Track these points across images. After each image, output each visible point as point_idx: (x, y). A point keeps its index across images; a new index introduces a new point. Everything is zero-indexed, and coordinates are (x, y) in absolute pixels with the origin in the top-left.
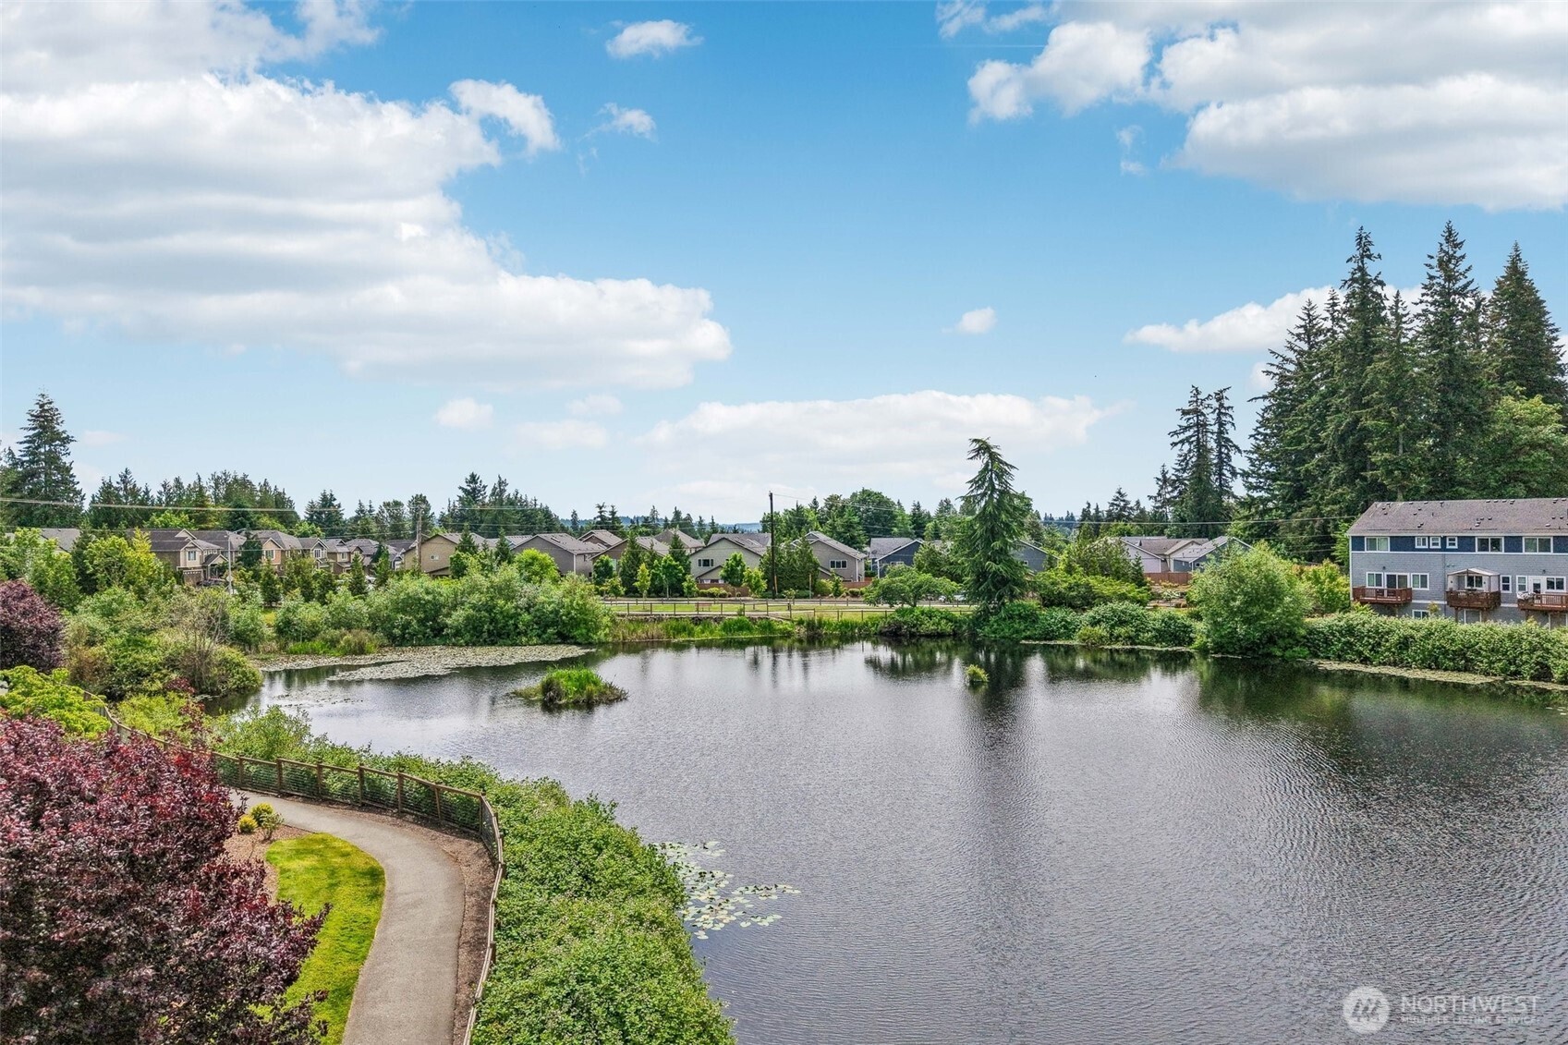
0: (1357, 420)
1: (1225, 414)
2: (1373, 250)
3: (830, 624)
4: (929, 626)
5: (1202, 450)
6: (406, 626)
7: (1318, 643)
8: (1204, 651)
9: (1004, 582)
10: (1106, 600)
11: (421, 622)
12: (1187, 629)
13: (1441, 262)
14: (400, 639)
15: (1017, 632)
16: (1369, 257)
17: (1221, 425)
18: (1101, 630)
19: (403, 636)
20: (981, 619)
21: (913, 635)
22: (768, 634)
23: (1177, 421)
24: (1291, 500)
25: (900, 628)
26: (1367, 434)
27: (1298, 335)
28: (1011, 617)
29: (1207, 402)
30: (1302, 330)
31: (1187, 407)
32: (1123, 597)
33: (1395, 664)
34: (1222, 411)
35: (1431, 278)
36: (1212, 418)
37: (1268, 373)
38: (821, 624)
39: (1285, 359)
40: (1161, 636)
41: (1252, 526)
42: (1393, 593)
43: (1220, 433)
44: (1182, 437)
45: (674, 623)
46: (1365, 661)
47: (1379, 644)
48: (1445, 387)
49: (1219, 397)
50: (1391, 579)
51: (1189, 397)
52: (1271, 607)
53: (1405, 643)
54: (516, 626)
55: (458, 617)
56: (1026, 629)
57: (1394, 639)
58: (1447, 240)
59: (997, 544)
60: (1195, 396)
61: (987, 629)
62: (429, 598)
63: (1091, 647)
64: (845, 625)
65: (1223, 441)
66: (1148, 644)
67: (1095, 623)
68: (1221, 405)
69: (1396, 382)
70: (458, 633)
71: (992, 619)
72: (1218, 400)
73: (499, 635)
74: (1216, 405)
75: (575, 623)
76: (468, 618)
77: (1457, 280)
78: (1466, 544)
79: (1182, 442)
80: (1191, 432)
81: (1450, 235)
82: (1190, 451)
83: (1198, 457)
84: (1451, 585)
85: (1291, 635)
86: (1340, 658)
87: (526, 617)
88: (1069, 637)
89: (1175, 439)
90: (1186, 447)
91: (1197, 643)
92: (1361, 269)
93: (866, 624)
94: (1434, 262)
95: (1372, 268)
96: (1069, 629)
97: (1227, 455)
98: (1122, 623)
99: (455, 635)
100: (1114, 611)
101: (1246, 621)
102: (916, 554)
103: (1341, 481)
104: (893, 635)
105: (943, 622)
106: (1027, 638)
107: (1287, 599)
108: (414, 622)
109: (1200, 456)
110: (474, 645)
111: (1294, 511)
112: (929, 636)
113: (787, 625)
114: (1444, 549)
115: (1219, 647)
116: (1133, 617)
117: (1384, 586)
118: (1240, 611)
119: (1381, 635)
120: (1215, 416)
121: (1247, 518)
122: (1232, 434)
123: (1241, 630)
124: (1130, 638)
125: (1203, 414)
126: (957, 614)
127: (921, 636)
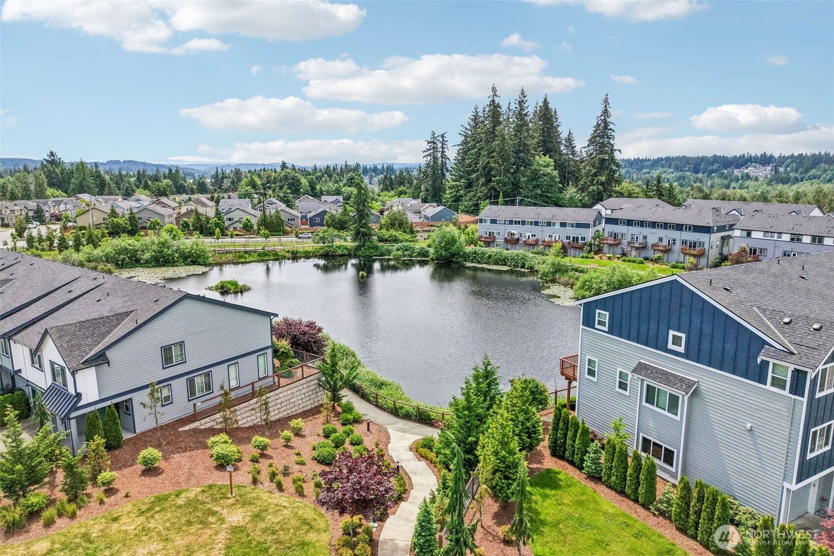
0: (489, 162)
1: (445, 144)
2: (498, 94)
3: (300, 252)
4: (339, 252)
5: (435, 158)
6: (123, 260)
7: (466, 257)
8: (433, 260)
9: (366, 235)
10: (401, 241)
11: (129, 258)
12: (427, 252)
13: (519, 102)
14: (121, 265)
15: (371, 253)
16: (496, 96)
17: (443, 148)
18: (400, 253)
19: (123, 265)
20: (358, 248)
21: (333, 255)
22: (276, 257)
23: (426, 146)
24: (467, 188)
25: (328, 253)
26: (491, 169)
27: (472, 119)
28: (369, 248)
29: (438, 138)
30: (473, 117)
31: (429, 140)
32: (407, 241)
33: (486, 263)
34: (443, 143)
35: (516, 108)
36: (439, 145)
37: (460, 134)
38: (297, 252)
39: (467, 129)
40: (419, 255)
41: (453, 197)
42: (490, 238)
43: (443, 152)
44: (428, 153)
45: (238, 254)
46: (479, 262)
47: (483, 257)
48: (517, 152)
49: (443, 136)
50: (490, 233)
51: (430, 135)
52: (453, 246)
53: (490, 257)
54: (173, 259)
55: (147, 256)
56: (374, 252)
57: (487, 255)
58: (522, 94)
59: (364, 221)
60: (433, 135)
61: (360, 252)
62: (131, 248)
63: (397, 259)
64: (307, 252)
65: (443, 156)
66: (415, 257)
67: (398, 250)
68: (443, 140)
69: (501, 150)
70: (147, 262)
71: (362, 249)
72: (442, 137)
73: (166, 262)
74: (441, 140)
75: (199, 256)
76: (152, 256)
77: (524, 110)
78: (511, 222)
79: (427, 155)
80: (431, 151)
81: (523, 93)
82: (431, 159)
83: (434, 163)
84: (506, 236)
85: (459, 254)
86: (472, 262)
87: (177, 255)
88: (389, 255)
89: (425, 154)
90: (429, 158)
91: (430, 257)
92: (493, 101)
93: (315, 252)
94: (517, 102)
95: (497, 100)
96: (389, 252)
97: (445, 162)
98: (407, 250)
99: (146, 263)
100: (404, 246)
101: (445, 250)
102: (326, 217)
103: (483, 185)
104: (326, 256)
105: (344, 250)
106: (375, 256)
107: (458, 243)
108: (127, 259)
109: (434, 162)
110: (156, 267)
111: (468, 193)
112: (340, 256)
113: (283, 253)
114: (505, 224)
115: (437, 259)
116: (410, 248)
117: (488, 236)
118: (444, 247)
119: (483, 254)
120: (441, 145)
121: (451, 193)
122: (447, 153)
123: (444, 253)
124: (409, 255)
125: (436, 143)
126: (349, 247)
127: (336, 256)
